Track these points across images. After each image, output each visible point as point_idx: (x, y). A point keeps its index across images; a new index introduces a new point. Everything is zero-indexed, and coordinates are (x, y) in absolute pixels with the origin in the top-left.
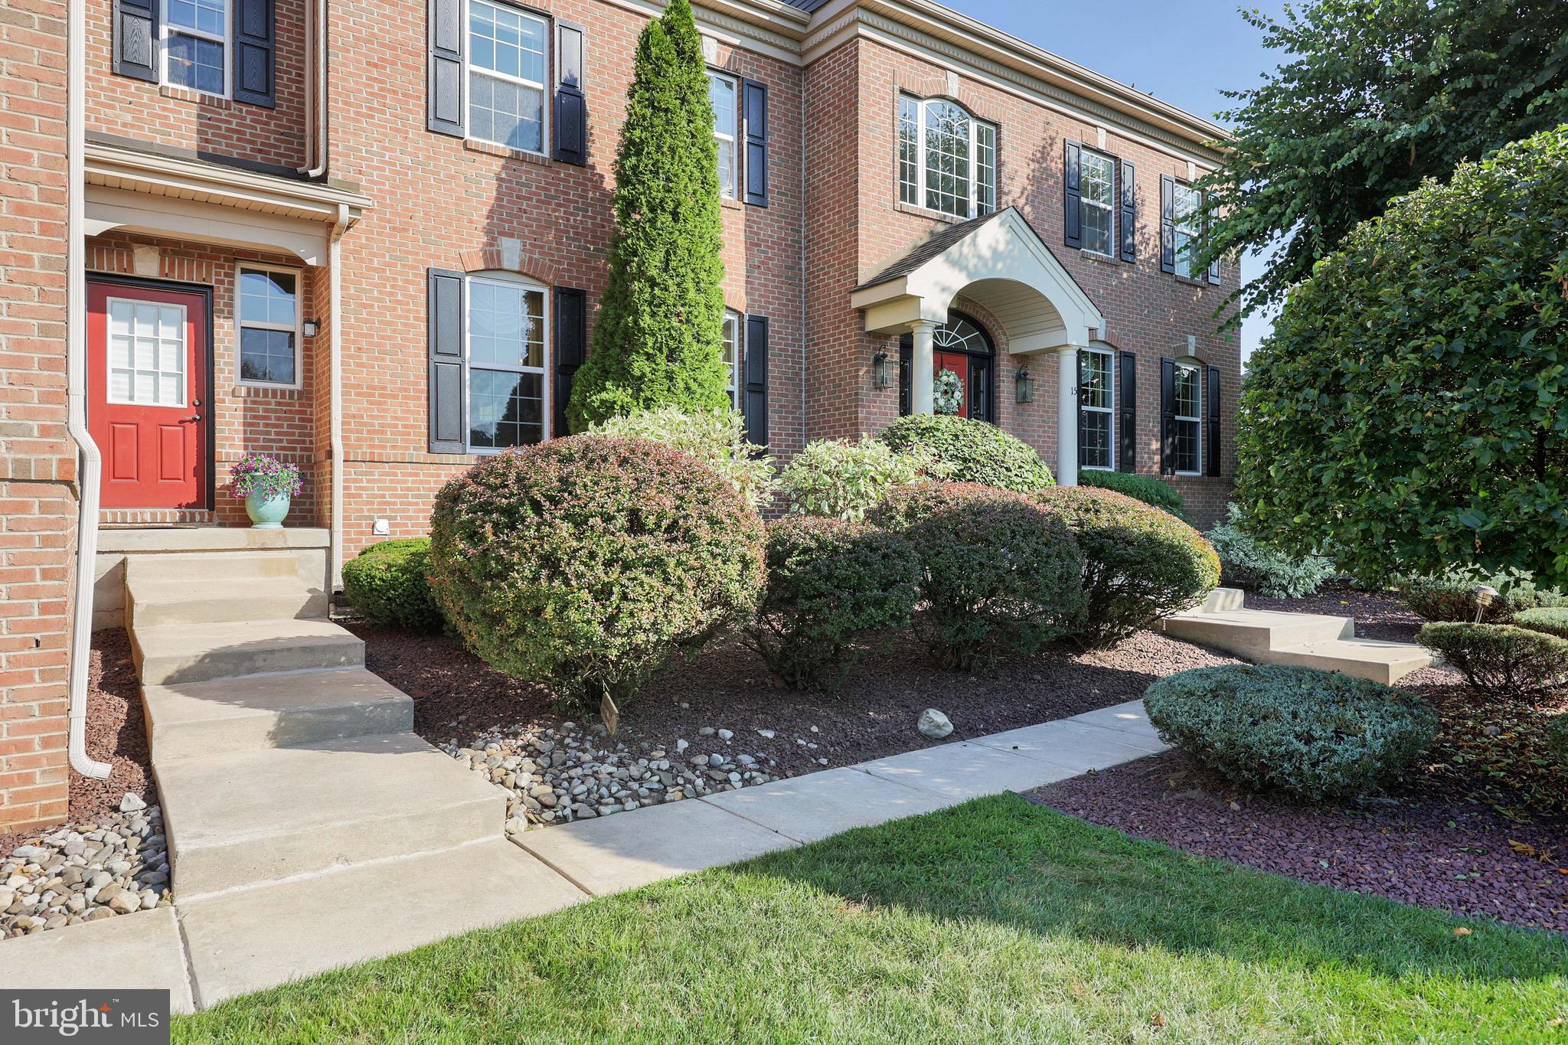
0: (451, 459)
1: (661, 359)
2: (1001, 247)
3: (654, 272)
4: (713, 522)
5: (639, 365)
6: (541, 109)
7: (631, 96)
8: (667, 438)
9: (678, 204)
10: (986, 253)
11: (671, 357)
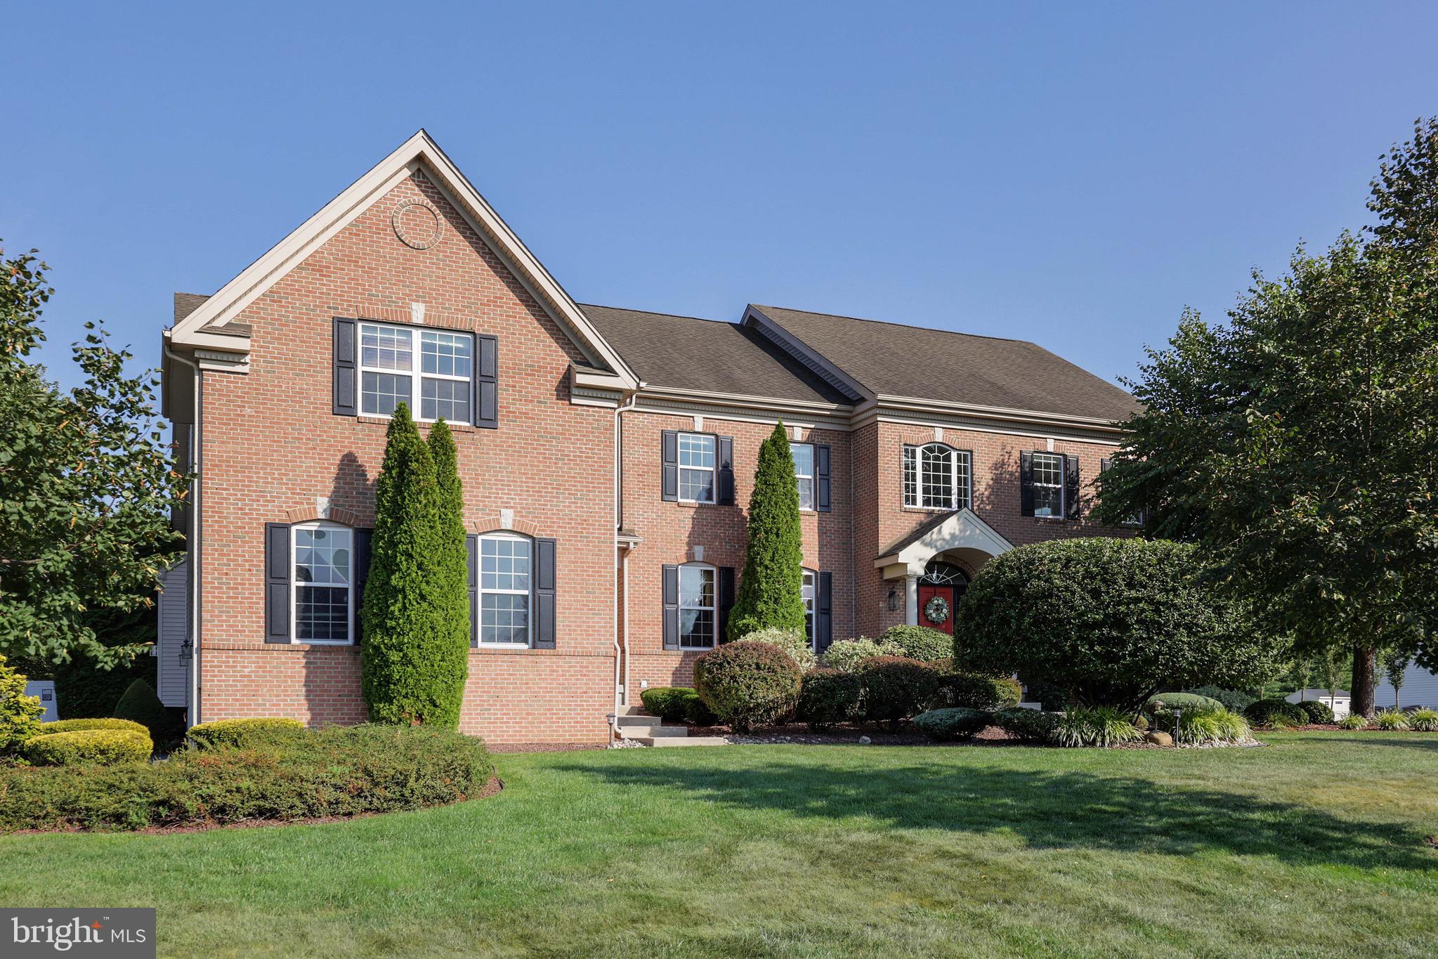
0: (673, 652)
1: (771, 603)
2: (957, 532)
3: (767, 562)
4: (782, 667)
5: (761, 606)
6: (712, 481)
7: (756, 477)
8: (770, 641)
9: (778, 529)
10: (948, 537)
11: (776, 601)
